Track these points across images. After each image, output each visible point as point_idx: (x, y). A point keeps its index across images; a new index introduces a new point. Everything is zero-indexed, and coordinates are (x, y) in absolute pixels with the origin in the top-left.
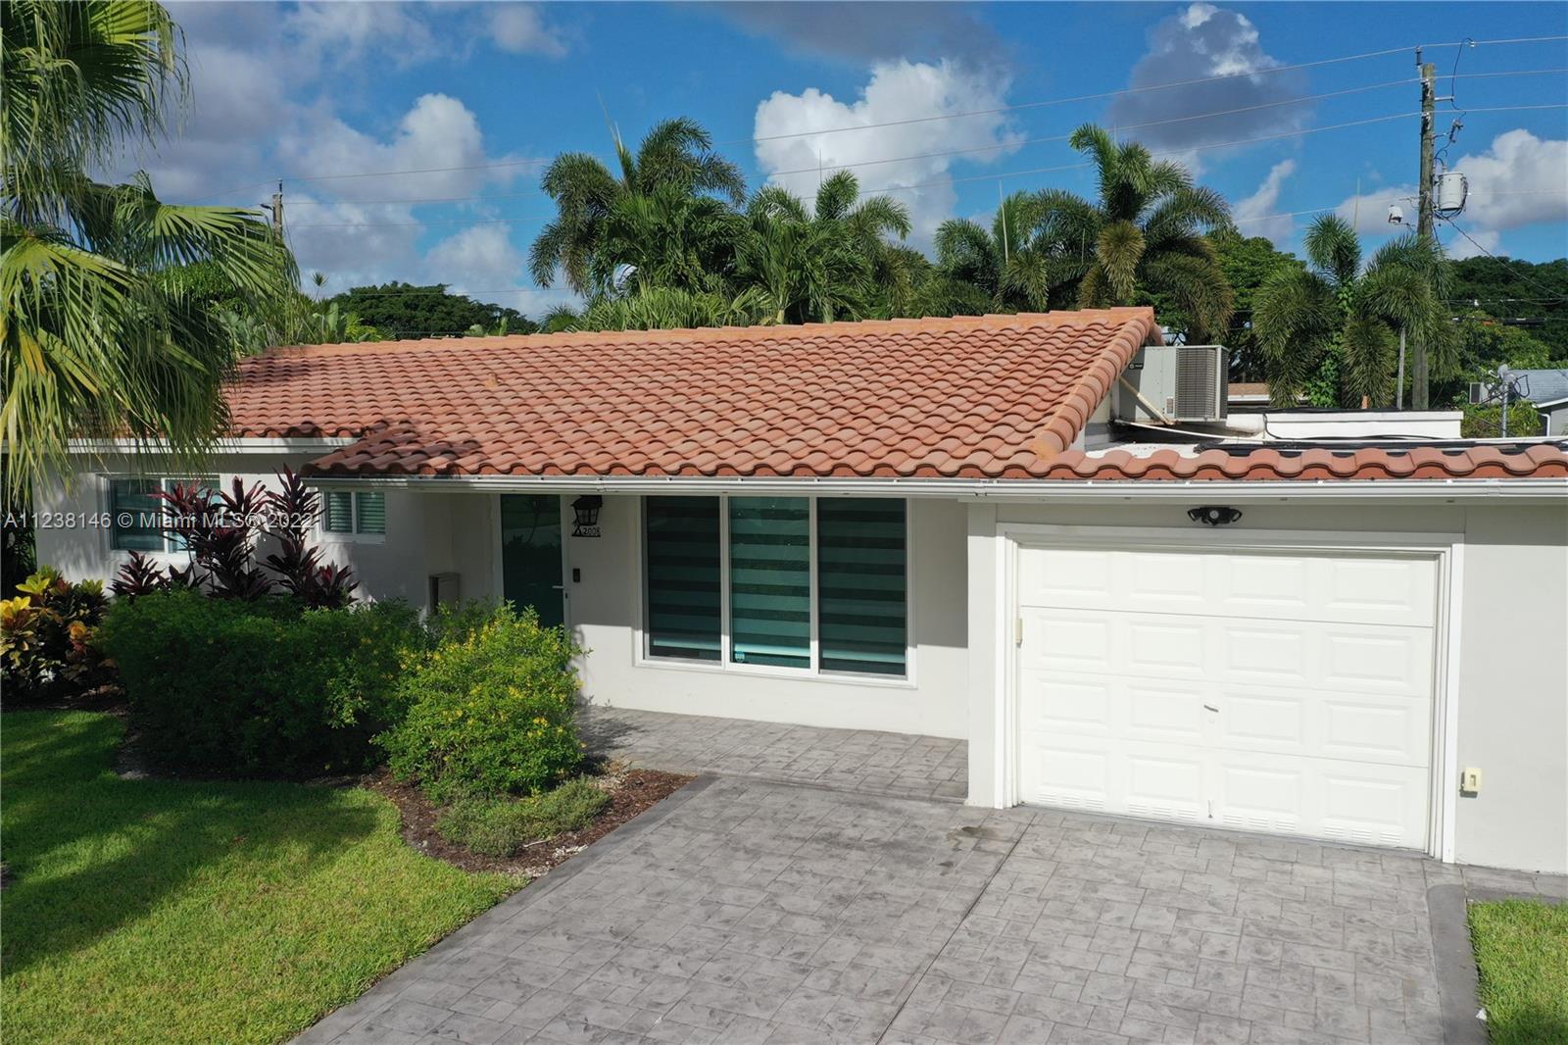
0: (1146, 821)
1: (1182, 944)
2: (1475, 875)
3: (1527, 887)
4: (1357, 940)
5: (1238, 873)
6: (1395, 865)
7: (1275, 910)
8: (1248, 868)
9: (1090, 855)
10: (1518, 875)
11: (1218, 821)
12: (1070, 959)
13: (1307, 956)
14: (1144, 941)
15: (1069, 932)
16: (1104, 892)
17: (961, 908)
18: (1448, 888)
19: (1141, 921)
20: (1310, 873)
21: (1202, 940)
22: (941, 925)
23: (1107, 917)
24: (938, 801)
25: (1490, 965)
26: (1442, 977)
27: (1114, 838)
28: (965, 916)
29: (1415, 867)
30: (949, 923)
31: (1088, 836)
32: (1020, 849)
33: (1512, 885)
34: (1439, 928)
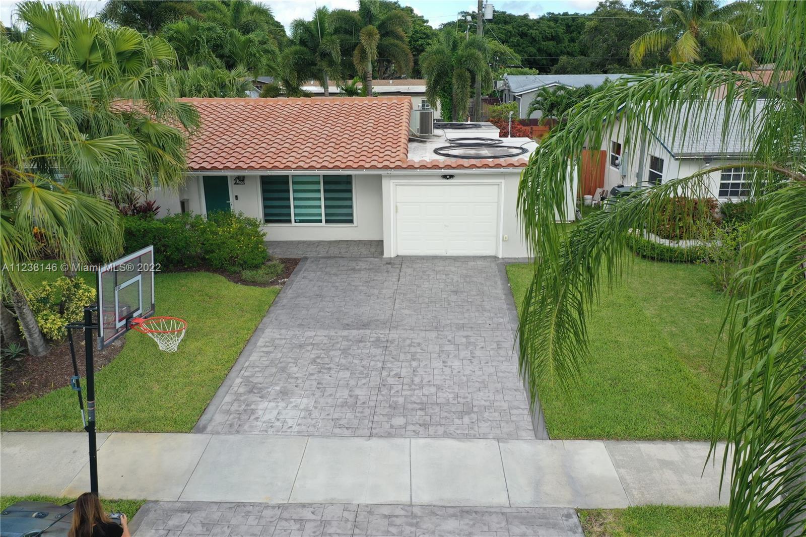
0: (430, 257)
1: (449, 281)
2: (506, 260)
3: (517, 261)
4: (484, 275)
5: (456, 265)
6: (489, 260)
7: (466, 272)
8: (458, 264)
9: (420, 265)
10: (515, 259)
11: (449, 254)
12: (426, 286)
13: (475, 279)
14: (440, 281)
15: (423, 282)
16: (427, 273)
17: (397, 280)
18: (501, 263)
19: (438, 278)
20: (471, 264)
21: (452, 279)
22: (394, 284)
23: (430, 278)
24: (375, 257)
25: (510, 276)
26: (501, 280)
27: (425, 261)
28: (399, 281)
29: (494, 259)
30: (396, 283)
31: (418, 261)
32: (403, 266)
33: (514, 261)
34: (500, 271)
